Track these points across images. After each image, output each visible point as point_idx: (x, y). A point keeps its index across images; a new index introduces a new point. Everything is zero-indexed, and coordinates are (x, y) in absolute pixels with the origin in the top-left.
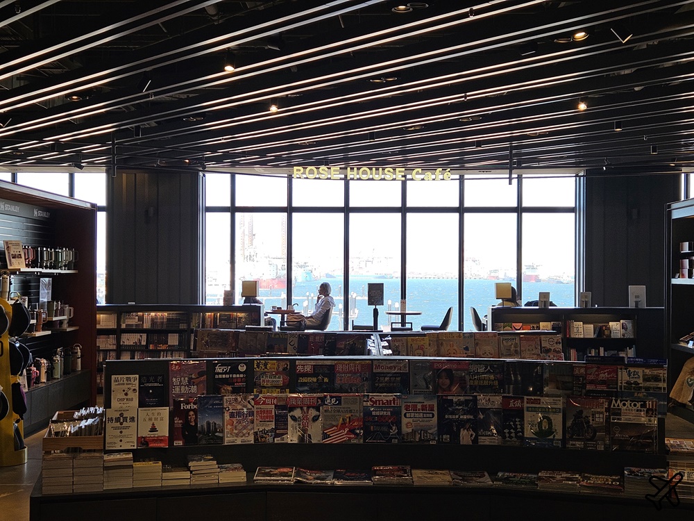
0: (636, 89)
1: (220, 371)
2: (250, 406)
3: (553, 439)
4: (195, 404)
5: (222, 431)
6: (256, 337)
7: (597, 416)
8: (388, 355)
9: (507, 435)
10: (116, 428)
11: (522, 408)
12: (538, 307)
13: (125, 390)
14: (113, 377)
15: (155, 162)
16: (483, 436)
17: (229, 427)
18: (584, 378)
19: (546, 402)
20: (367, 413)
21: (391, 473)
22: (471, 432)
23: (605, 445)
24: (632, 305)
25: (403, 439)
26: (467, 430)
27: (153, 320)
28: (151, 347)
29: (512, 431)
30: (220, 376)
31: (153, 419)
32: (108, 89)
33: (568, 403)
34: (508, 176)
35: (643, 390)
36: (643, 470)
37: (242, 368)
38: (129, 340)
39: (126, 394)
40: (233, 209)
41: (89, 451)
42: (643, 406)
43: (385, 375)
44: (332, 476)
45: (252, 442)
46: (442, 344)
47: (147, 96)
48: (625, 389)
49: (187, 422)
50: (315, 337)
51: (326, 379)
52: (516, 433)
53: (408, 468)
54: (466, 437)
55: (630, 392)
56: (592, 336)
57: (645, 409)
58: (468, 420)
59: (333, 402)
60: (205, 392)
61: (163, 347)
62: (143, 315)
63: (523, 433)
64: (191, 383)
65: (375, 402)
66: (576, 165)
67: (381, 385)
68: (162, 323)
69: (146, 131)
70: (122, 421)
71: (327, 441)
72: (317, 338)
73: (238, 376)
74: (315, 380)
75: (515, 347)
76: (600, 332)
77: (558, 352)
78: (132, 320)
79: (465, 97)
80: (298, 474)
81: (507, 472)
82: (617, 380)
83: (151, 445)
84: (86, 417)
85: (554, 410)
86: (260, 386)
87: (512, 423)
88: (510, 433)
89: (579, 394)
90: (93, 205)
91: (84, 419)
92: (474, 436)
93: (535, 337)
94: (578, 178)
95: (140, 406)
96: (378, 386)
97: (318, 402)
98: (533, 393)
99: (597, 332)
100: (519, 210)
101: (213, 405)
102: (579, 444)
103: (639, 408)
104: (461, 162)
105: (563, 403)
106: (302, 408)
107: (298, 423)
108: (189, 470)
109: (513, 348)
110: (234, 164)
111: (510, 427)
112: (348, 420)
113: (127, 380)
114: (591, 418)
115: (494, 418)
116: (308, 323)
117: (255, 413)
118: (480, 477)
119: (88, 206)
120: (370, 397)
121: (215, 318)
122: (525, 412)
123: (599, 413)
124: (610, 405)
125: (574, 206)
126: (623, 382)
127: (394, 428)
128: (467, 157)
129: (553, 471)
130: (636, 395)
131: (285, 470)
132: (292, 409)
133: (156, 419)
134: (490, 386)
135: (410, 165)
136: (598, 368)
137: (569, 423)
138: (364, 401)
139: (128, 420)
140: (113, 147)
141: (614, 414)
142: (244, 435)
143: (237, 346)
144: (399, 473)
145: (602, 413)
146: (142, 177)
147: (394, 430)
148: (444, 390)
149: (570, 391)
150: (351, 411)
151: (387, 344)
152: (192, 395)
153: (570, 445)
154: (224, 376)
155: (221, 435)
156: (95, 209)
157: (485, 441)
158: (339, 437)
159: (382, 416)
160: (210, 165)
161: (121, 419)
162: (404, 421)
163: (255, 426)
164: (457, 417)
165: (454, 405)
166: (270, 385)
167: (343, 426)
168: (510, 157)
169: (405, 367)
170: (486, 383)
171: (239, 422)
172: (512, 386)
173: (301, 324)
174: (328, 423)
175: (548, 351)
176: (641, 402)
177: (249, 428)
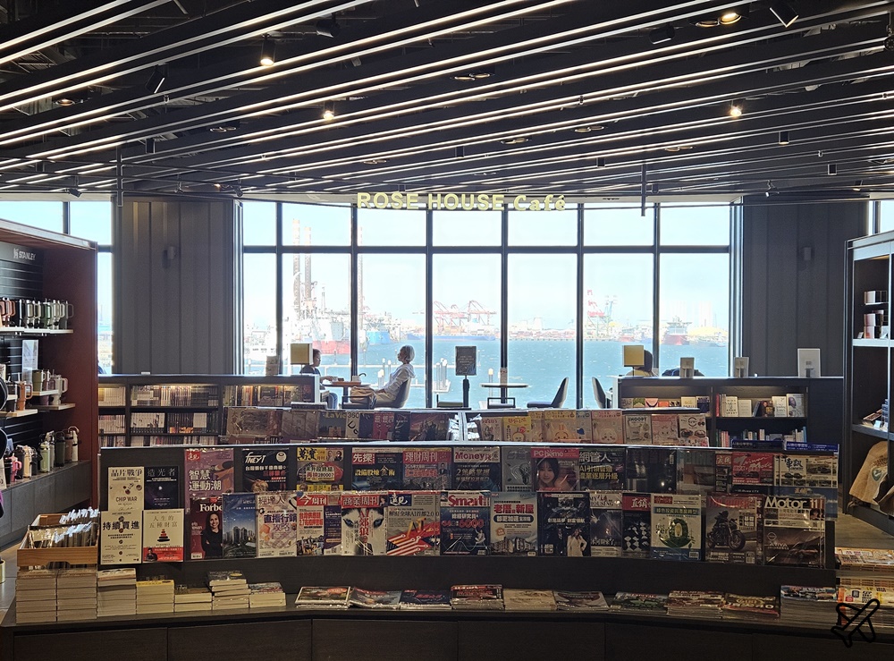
0: (808, 89)
1: (252, 461)
2: (291, 508)
3: (689, 550)
4: (218, 504)
5: (255, 540)
6: (304, 417)
7: (746, 519)
8: (474, 440)
9: (629, 544)
10: (113, 537)
11: (649, 508)
12: (678, 378)
13: (126, 485)
14: (110, 469)
15: (176, 187)
16: (598, 545)
17: (264, 534)
18: (730, 470)
19: (679, 500)
20: (446, 516)
21: (476, 595)
22: (582, 540)
23: (756, 556)
24: (802, 375)
25: (493, 549)
26: (577, 538)
27: (173, 395)
28: (171, 430)
29: (635, 538)
30: (252, 468)
31: (163, 525)
32: (110, 90)
33: (708, 503)
34: (640, 205)
35: (807, 485)
36: (805, 589)
37: (281, 457)
38: (141, 421)
39: (128, 492)
40: (279, 250)
41: (79, 566)
42: (807, 505)
43: (469, 466)
44: (399, 598)
45: (295, 554)
46: (548, 426)
47: (161, 99)
48: (783, 483)
49: (209, 528)
50: (382, 416)
51: (392, 473)
52: (640, 542)
53: (499, 587)
54: (574, 547)
55: (790, 487)
56: (749, 414)
57: (809, 510)
58: (578, 525)
59: (400, 502)
60: (232, 489)
61: (186, 430)
62: (160, 389)
63: (649, 542)
64: (213, 476)
65: (455, 502)
66: (732, 190)
67: (463, 479)
68: (185, 399)
69: (162, 145)
70: (121, 527)
71: (393, 553)
72: (385, 418)
73: (276, 467)
74: (377, 472)
75: (645, 429)
76: (760, 409)
77: (702, 436)
78: (145, 395)
79: (582, 99)
80: (354, 596)
81: (629, 592)
82: (773, 472)
83: (161, 559)
84: (76, 523)
85: (690, 511)
86: (306, 481)
87: (635, 529)
88: (632, 541)
89: (723, 490)
90: (93, 244)
91: (73, 524)
92: (585, 546)
93: (670, 416)
94: (733, 207)
95: (146, 507)
96: (460, 481)
97: (380, 501)
98: (665, 490)
99: (756, 409)
100: (656, 250)
101: (242, 506)
102: (723, 556)
103: (802, 508)
104: (579, 185)
105: (703, 502)
106: (359, 510)
107: (354, 529)
108: (211, 592)
109: (642, 431)
110: (281, 190)
111: (632, 534)
112: (420, 525)
113: (129, 473)
114: (738, 522)
115: (612, 523)
116: (378, 398)
117: (298, 517)
118: (593, 599)
119: (86, 244)
120: (449, 495)
121: (255, 393)
122: (653, 515)
123: (749, 515)
124: (763, 504)
125: (728, 244)
126: (781, 474)
127: (480, 535)
128: (587, 180)
129: (688, 590)
130: (797, 491)
131: (337, 591)
132: (346, 511)
133: (167, 525)
134: (608, 480)
135: (512, 189)
136: (749, 455)
137: (709, 529)
138: (442, 500)
139: (130, 526)
140: (119, 167)
141: (769, 516)
142: (284, 545)
143: (279, 429)
144: (486, 595)
145: (752, 515)
146: (159, 206)
147: (480, 538)
148: (546, 486)
149: (712, 487)
150: (424, 514)
151: (476, 426)
152: (214, 493)
153: (710, 557)
154: (257, 468)
155: (253, 545)
156: (94, 249)
157: (600, 552)
158: (409, 547)
159: (465, 519)
160: (250, 190)
161: (121, 524)
162: (494, 526)
163: (298, 533)
164: (563, 520)
165: (560, 505)
166: (318, 480)
167: (414, 533)
168: (644, 179)
169: (495, 456)
170: (602, 476)
171: (277, 528)
172: (635, 481)
173: (369, 400)
174: (395, 529)
175: (688, 434)
176: (803, 500)
177: (290, 535)
